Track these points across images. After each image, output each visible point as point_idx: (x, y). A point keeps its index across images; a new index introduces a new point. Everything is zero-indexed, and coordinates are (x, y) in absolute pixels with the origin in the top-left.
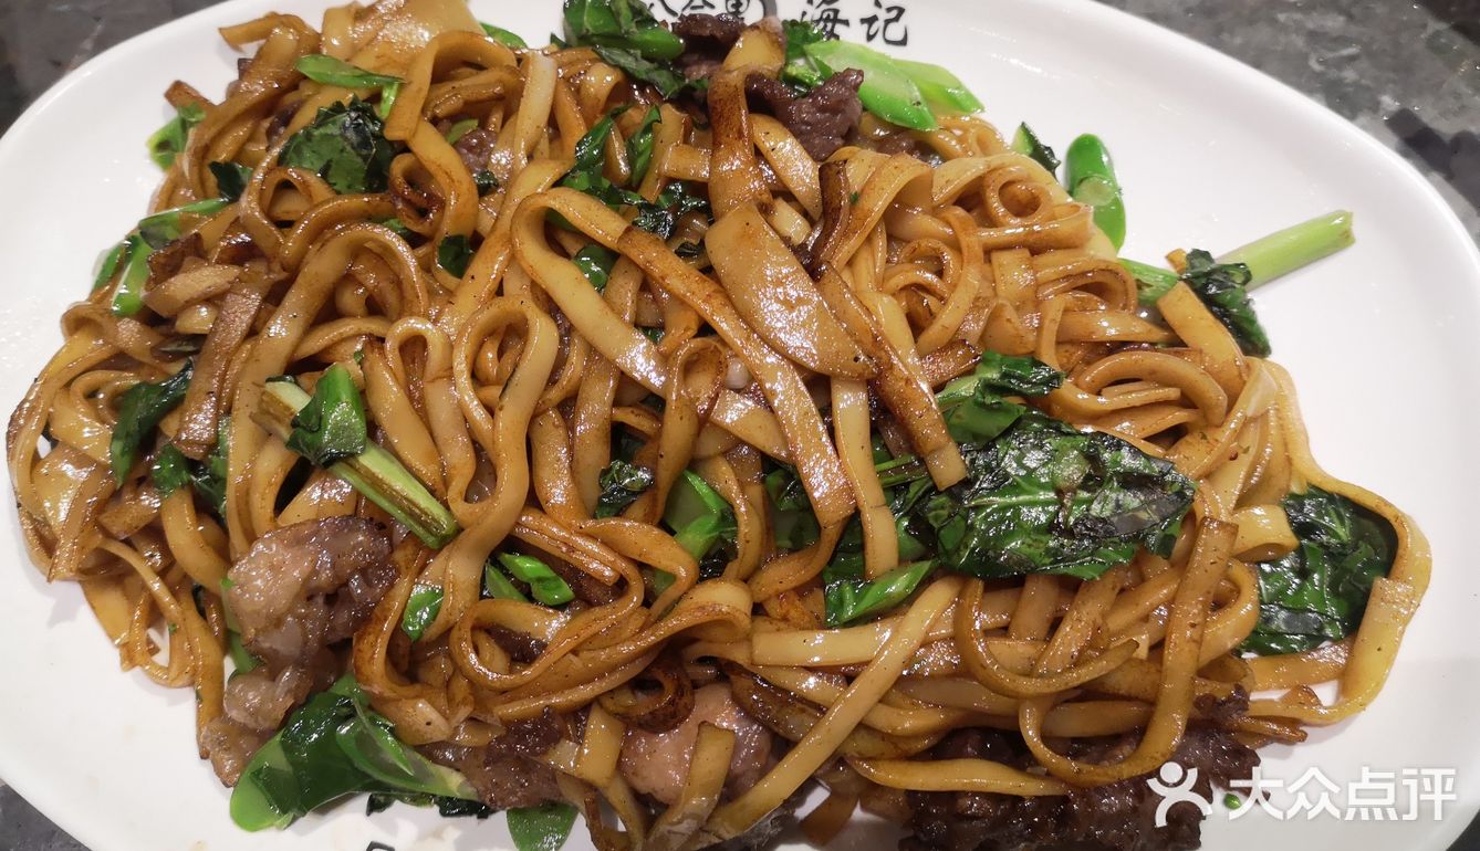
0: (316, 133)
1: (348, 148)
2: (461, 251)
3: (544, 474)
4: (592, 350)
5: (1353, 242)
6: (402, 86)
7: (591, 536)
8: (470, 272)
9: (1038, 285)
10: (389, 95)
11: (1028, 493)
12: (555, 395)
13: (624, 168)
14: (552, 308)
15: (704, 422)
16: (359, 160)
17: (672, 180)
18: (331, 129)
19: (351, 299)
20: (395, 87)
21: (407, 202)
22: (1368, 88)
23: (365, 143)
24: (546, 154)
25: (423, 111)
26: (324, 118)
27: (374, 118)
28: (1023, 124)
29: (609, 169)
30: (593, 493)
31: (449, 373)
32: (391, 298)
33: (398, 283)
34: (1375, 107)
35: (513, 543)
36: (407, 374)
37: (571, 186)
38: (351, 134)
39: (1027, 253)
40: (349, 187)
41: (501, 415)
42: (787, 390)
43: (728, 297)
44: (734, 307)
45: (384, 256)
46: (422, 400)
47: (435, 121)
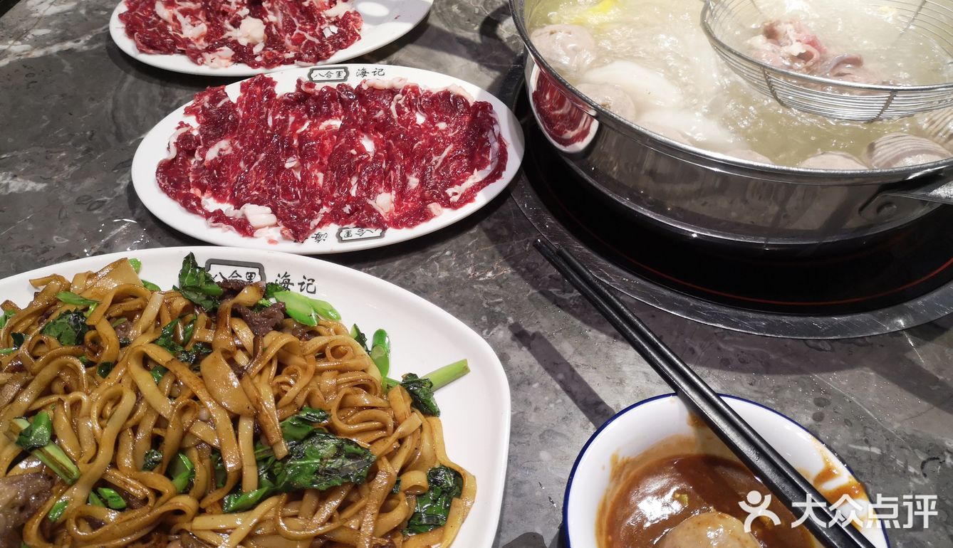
0: (58, 322)
1: (70, 328)
2: (107, 368)
3: (121, 454)
4: (149, 407)
5: (469, 371)
6: (98, 304)
7: (135, 479)
8: (109, 376)
9: (338, 385)
10: (92, 308)
11: (311, 460)
12: (131, 423)
13: (182, 338)
14: (137, 391)
15: (186, 433)
16: (74, 332)
17: (199, 342)
18: (64, 320)
19: (58, 387)
20: (96, 304)
21: (89, 349)
22: (504, 314)
23: (77, 326)
24: (152, 332)
25: (105, 314)
26: (62, 316)
27: (83, 317)
28: (355, 325)
29: (176, 337)
30: (141, 463)
31: (89, 415)
32: (74, 385)
33: (78, 381)
34: (505, 321)
35: (103, 483)
36: (72, 414)
37: (157, 344)
38: (72, 323)
39: (336, 372)
40: (68, 343)
41: (105, 429)
42: (222, 419)
43: (205, 385)
44: (207, 389)
45: (75, 371)
46: (77, 426)
47: (109, 319)
